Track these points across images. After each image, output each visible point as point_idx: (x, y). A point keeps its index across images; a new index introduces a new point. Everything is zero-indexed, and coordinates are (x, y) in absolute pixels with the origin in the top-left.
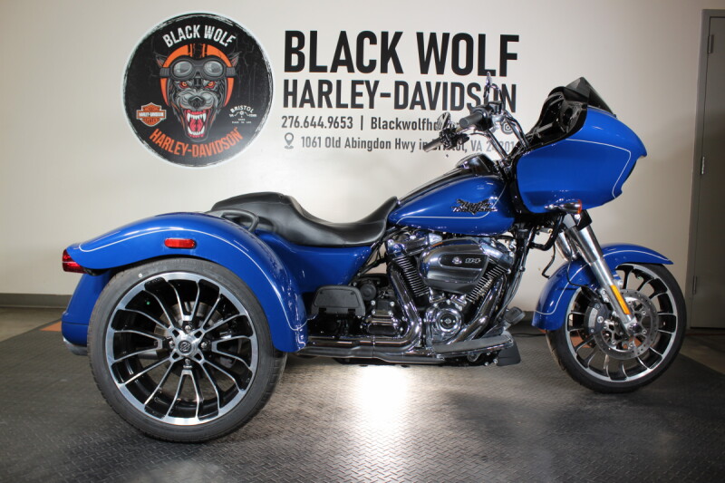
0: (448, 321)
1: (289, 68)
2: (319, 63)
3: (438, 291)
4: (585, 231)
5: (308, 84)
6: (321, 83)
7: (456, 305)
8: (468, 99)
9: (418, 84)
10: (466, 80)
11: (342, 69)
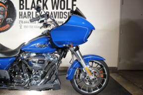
1: (20, 9)
2: (28, 7)
4: (77, 52)
5: (25, 13)
6: (28, 12)
7: (39, 74)
8: (64, 16)
9: (52, 12)
10: (63, 11)
11: (33, 9)
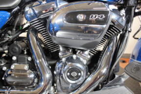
0: (74, 74)
3: (67, 48)
7: (81, 59)
